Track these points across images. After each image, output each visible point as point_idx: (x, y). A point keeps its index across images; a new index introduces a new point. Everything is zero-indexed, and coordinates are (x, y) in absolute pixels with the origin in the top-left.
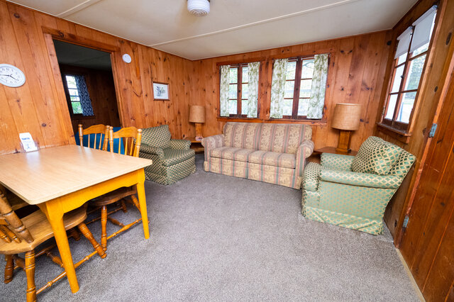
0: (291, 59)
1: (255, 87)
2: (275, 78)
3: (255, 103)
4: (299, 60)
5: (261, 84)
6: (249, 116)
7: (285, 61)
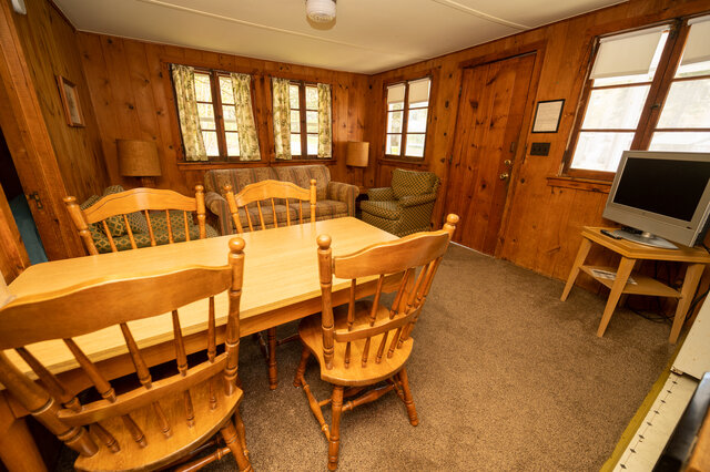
0: (293, 82)
1: (246, 112)
2: (277, 104)
3: (253, 137)
4: (302, 84)
5: (256, 110)
6: (245, 157)
7: (286, 82)
